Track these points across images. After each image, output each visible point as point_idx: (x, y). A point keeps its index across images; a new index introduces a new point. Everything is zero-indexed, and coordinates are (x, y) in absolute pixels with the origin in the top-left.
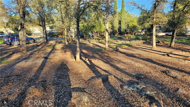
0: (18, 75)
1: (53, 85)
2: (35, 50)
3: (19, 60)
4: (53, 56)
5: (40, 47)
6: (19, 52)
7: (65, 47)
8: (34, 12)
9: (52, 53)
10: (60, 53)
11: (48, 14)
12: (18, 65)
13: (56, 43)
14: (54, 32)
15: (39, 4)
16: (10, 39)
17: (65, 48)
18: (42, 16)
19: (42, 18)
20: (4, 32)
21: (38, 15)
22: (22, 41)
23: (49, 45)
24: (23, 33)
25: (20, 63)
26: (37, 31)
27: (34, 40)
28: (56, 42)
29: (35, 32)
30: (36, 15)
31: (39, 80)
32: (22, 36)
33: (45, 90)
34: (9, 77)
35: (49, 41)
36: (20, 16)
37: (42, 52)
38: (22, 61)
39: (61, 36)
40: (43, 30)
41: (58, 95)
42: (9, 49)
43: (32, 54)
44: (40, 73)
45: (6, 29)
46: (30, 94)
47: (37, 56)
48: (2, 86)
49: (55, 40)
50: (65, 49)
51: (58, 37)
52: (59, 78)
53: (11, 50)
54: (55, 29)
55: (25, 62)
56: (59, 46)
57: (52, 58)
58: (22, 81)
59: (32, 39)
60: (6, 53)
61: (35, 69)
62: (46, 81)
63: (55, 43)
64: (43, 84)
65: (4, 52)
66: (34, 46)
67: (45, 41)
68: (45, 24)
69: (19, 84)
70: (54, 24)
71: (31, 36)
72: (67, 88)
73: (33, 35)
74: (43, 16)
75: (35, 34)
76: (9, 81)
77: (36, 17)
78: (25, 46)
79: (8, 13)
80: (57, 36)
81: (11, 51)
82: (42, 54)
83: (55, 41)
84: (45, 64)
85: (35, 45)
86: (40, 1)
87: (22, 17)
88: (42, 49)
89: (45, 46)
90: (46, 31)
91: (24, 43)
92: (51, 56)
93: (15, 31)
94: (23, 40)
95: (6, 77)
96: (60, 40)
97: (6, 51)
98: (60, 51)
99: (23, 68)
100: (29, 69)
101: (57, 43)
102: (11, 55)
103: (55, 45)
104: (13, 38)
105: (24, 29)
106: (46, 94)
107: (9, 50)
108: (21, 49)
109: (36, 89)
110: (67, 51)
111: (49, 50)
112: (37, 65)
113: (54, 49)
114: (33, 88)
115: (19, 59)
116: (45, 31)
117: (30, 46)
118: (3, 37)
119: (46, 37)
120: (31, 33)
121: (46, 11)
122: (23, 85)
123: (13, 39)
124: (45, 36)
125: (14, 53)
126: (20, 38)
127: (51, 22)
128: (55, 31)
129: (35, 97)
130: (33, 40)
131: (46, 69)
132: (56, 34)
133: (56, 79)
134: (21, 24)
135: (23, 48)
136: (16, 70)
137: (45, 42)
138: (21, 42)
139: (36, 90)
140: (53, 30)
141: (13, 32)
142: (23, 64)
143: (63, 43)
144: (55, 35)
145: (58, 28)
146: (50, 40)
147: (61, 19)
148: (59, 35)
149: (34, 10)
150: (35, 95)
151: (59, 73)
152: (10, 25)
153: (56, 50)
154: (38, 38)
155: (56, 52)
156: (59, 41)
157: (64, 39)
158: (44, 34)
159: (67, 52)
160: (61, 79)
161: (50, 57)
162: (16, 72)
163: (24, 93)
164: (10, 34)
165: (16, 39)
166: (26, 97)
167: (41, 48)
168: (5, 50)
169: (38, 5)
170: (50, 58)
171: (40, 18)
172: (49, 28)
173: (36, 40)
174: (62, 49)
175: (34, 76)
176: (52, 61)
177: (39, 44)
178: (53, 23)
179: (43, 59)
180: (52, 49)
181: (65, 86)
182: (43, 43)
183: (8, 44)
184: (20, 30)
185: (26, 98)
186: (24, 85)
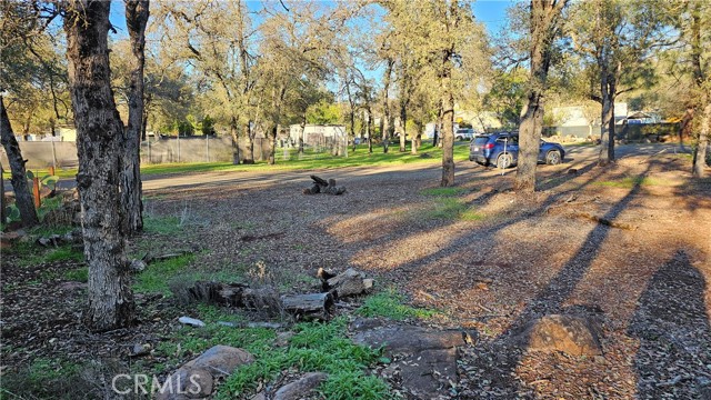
0: (506, 265)
1: (629, 334)
2: (563, 187)
3: (509, 217)
4: (633, 220)
5: (581, 180)
6: (510, 190)
7: (690, 188)
8: (576, 52)
9: (631, 205)
10: (668, 209)
11: (635, 52)
12: (506, 231)
13: (649, 167)
14: (643, 120)
15: (602, 16)
16: (490, 147)
17: (691, 193)
18: (606, 61)
19: (605, 68)
20: (475, 123)
21: (591, 59)
22: (527, 155)
23: (617, 172)
24: (532, 125)
25: (514, 227)
26: (576, 120)
27: (563, 153)
28: (652, 163)
29: (569, 124)
30: (582, 60)
31: (576, 301)
32: (528, 137)
33: (596, 343)
34: (480, 263)
35: (621, 157)
36: (533, 69)
37: (589, 198)
38: (518, 220)
39: (675, 140)
40: (603, 116)
41: (653, 384)
42: (484, 178)
43: (551, 200)
44: (577, 275)
45: (481, 116)
46: (544, 339)
47: (571, 210)
48: (461, 288)
49: (646, 154)
50: (691, 198)
51: (663, 141)
52: (656, 312)
53: (487, 182)
54: (651, 110)
55: (529, 226)
56: (662, 182)
57: (627, 228)
58: (517, 287)
59: (555, 147)
60: (474, 190)
61: (563, 257)
62: (599, 310)
63: (643, 168)
64: (590, 320)
65: (470, 185)
66: (559, 173)
67: (605, 156)
68: (613, 90)
69: (508, 294)
70: (653, 89)
71: (551, 138)
72: (695, 367)
73: (559, 133)
74: (610, 61)
75: (567, 131)
76: (479, 278)
77: (583, 69)
78: (533, 172)
79: (495, 63)
80: (658, 139)
81: (487, 185)
82: (590, 207)
83: (645, 159)
84: (597, 246)
85: (565, 170)
86: (608, 5)
87: (537, 74)
88: (589, 187)
89: (603, 177)
90: (613, 118)
91: (532, 161)
92: (626, 217)
93: (505, 119)
94: (528, 150)
95: (473, 263)
96: (668, 156)
97: (475, 183)
98: (666, 203)
99: (521, 246)
100: (541, 253)
101: (655, 169)
102: (488, 195)
103: (643, 176)
104: (497, 144)
105: (537, 113)
106: (600, 359)
107: (482, 182)
108: (519, 180)
109: (565, 329)
110: (701, 206)
111: (618, 192)
112: (567, 241)
113: (638, 190)
114: (556, 322)
115: (509, 213)
116: (608, 118)
117: (546, 173)
118: (468, 139)
119: (611, 144)
120: (555, 128)
121: (624, 38)
122: (519, 302)
123: (498, 148)
124: (606, 136)
125: (496, 192)
126: (521, 144)
127: (640, 81)
128: (649, 116)
129: (559, 355)
130: (558, 152)
131: (600, 265)
132: (654, 131)
133: (642, 313)
134: (532, 98)
135: (525, 177)
136: (500, 247)
137: (601, 162)
138: (521, 157)
139: (566, 335)
140: (644, 112)
141: (497, 124)
142: (521, 232)
143: (685, 170)
144: (648, 135)
145: (669, 105)
146: (624, 154)
147: (690, 65)
148: (665, 134)
149: (579, 43)
150: (560, 348)
151: (657, 292)
152: (494, 101)
153: (647, 194)
154: (578, 146)
155: (646, 205)
156: (664, 160)
157: (688, 152)
158: (603, 131)
159: (700, 212)
160: (666, 319)
161: (620, 222)
162: (500, 253)
163: (523, 330)
164: (488, 130)
165: (508, 146)
166: (529, 345)
167: (585, 184)
168: (472, 180)
169: (595, 22)
170: (618, 226)
171: (596, 68)
172: (625, 105)
173: (570, 152)
174: (676, 194)
175: (556, 279)
176: (628, 237)
177: (577, 168)
178: (649, 85)
179: (592, 226)
180: (629, 190)
181: (688, 359)
182: (595, 164)
183: (480, 163)
184: (525, 117)
185: (530, 350)
186: (523, 302)
